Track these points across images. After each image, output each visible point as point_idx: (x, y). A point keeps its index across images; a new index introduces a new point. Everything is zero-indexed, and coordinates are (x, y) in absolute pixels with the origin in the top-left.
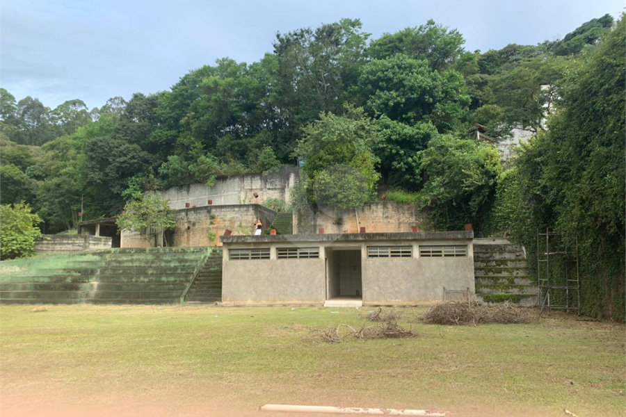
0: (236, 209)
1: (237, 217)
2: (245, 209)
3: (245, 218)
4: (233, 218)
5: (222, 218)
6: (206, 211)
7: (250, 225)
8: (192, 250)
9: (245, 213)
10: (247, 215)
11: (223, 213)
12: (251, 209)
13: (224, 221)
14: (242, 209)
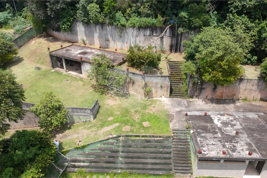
0: (159, 78)
1: (159, 82)
2: (164, 78)
3: (164, 82)
4: (157, 82)
5: (151, 82)
6: (141, 77)
7: (166, 86)
8: (165, 137)
9: (164, 80)
10: (165, 81)
11: (152, 80)
12: (167, 78)
13: (153, 83)
14: (162, 78)
